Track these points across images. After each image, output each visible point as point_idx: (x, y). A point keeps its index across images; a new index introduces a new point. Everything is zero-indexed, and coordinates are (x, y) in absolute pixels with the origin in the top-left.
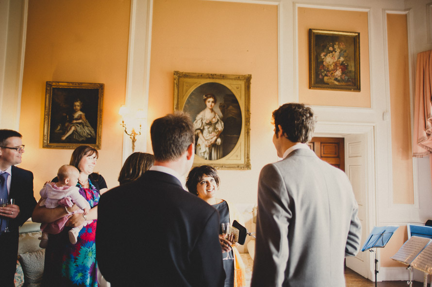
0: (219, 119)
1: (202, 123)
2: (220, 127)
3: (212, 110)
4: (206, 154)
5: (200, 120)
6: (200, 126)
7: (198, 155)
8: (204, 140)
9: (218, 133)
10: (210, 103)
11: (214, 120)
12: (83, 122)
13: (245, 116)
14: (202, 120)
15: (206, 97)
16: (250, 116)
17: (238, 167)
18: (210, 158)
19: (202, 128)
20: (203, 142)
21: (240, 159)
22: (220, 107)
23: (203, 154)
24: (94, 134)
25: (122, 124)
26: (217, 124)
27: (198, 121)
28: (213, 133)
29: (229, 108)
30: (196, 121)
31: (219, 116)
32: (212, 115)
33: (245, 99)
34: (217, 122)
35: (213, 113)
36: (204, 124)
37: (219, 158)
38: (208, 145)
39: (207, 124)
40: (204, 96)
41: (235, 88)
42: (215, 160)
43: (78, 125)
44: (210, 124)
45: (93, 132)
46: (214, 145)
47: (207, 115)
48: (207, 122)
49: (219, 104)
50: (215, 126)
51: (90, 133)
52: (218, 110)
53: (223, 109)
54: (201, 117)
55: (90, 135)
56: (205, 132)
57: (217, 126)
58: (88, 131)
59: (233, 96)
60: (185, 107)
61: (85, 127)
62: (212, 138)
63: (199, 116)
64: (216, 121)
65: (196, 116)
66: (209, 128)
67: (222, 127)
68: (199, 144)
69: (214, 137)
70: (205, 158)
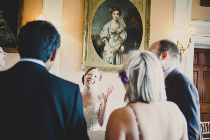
0: (123, 29)
1: (108, 32)
2: (124, 36)
3: (117, 21)
4: (111, 59)
6: (107, 35)
7: (104, 60)
8: (110, 47)
9: (122, 41)
10: (116, 15)
12: (5, 28)
13: (146, 28)
14: (108, 30)
15: (112, 10)
16: (150, 27)
18: (115, 63)
19: (108, 37)
20: (109, 49)
22: (124, 19)
23: (108, 59)
24: (15, 39)
26: (121, 34)
27: (105, 31)
28: (117, 41)
29: (132, 20)
30: (103, 30)
31: (123, 26)
32: (117, 25)
33: (146, 13)
35: (118, 24)
36: (110, 33)
37: (122, 64)
38: (113, 52)
39: (113, 33)
40: (111, 9)
41: (138, 3)
42: (118, 64)
43: (1, 31)
44: (115, 33)
45: (14, 37)
46: (118, 52)
47: (112, 25)
48: (113, 32)
49: (123, 16)
50: (119, 35)
51: (11, 38)
52: (122, 21)
53: (127, 20)
54: (108, 27)
55: (11, 40)
56: (111, 40)
57: (121, 35)
58: (9, 37)
59: (136, 10)
60: (94, 17)
61: (7, 32)
62: (116, 46)
63: (106, 26)
64: (120, 31)
65: (104, 26)
66: (114, 36)
67: (126, 36)
68: (105, 51)
69: (118, 45)
70: (110, 63)
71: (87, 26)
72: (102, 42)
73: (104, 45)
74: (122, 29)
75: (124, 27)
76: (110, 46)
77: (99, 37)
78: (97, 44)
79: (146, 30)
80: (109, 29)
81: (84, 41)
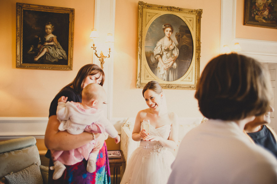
0: (175, 46)
1: (162, 49)
2: (176, 53)
3: (170, 38)
4: (164, 75)
5: (160, 46)
6: (160, 51)
7: (158, 77)
8: (163, 64)
9: (174, 58)
10: (168, 32)
11: (171, 47)
12: (55, 44)
13: (196, 45)
14: (161, 47)
15: (164, 27)
16: (200, 44)
17: (190, 87)
18: (168, 80)
19: (161, 54)
20: (162, 66)
21: (192, 81)
22: (176, 36)
23: (162, 76)
24: (66, 56)
25: (93, 47)
26: (174, 50)
27: (158, 48)
28: (170, 58)
29: (183, 38)
30: (156, 47)
31: (175, 44)
32: (170, 42)
33: (196, 30)
35: (170, 41)
36: (163, 50)
37: (175, 80)
38: (166, 68)
39: (166, 50)
40: (163, 26)
41: (189, 21)
42: (171, 81)
43: (51, 47)
44: (168, 50)
45: (65, 54)
46: (171, 68)
47: (165, 42)
48: (166, 49)
49: (175, 34)
50: (172, 52)
51: (61, 55)
52: (174, 39)
53: (179, 38)
54: (161, 44)
55: (62, 57)
56: (164, 57)
57: (173, 52)
58: (60, 53)
59: (187, 27)
60: (147, 34)
61: (57, 49)
62: (169, 63)
63: (159, 43)
64: (173, 48)
65: (157, 43)
66: (167, 53)
67: (178, 54)
68: (159, 67)
69: (171, 61)
70: (164, 79)
71: (141, 42)
72: (155, 58)
73: (157, 61)
74: (174, 46)
75: (176, 45)
76: (164, 63)
77: (153, 54)
78: (151, 61)
79: (196, 47)
80: (162, 46)
81: (139, 58)
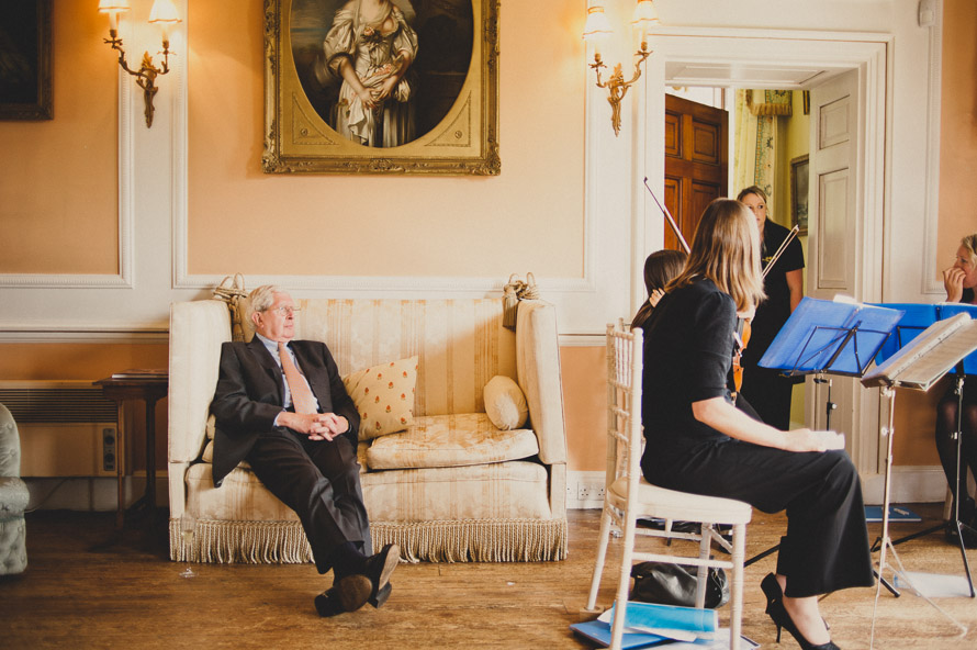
0: (403, 21)
1: (353, 35)
2: (406, 47)
4: (365, 128)
5: (347, 27)
6: (346, 44)
7: (342, 132)
8: (359, 87)
9: (400, 66)
11: (388, 25)
13: (483, 14)
14: (351, 28)
16: (497, 10)
17: (462, 166)
18: (379, 141)
20: (357, 93)
21: (469, 145)
23: (355, 130)
25: (111, 39)
26: (398, 38)
27: (341, 31)
28: (385, 66)
30: (334, 29)
31: (402, 13)
32: (382, 11)
34: (398, 34)
35: (385, 6)
36: (358, 37)
37: (406, 143)
38: (370, 103)
39: (367, 39)
42: (392, 146)
44: (376, 37)
46: (389, 103)
47: (366, 11)
48: (367, 33)
50: (392, 44)
51: (16, 71)
54: (349, 17)
55: (17, 76)
56: (363, 63)
57: (397, 44)
58: (10, 66)
62: (382, 82)
63: (345, 15)
64: (395, 31)
65: (334, 15)
66: (374, 49)
67: (413, 48)
68: (344, 100)
69: (389, 77)
70: (363, 141)
71: (277, 16)
72: (330, 69)
73: (338, 80)
74: (399, 23)
75: (407, 16)
76: (361, 84)
77: (322, 53)
78: (316, 77)
79: (485, 21)
80: (356, 23)
81: (269, 71)
